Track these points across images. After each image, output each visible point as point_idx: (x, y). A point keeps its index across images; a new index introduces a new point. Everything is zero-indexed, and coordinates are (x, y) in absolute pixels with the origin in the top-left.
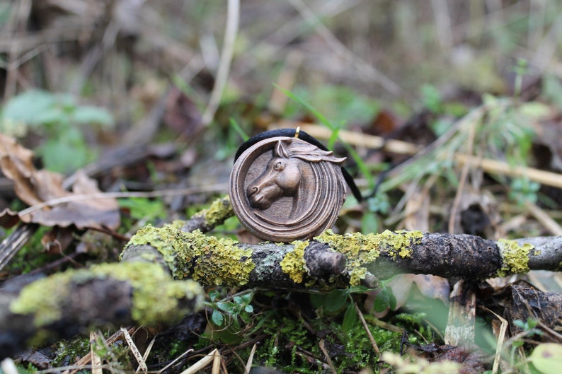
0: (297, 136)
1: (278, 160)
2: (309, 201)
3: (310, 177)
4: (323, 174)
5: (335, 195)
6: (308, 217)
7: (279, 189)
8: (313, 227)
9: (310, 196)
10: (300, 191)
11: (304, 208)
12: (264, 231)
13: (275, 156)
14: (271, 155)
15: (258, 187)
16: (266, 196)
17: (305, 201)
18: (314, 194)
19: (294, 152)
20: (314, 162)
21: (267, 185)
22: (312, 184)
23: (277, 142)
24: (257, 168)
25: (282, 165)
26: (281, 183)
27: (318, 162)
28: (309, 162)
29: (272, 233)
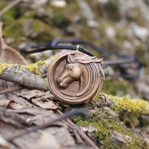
0: (77, 50)
1: (69, 65)
2: (86, 83)
3: (86, 71)
4: (92, 69)
5: (99, 78)
6: (87, 91)
7: (71, 79)
8: (90, 96)
9: (87, 81)
10: (82, 78)
11: (84, 86)
12: (66, 100)
13: (68, 62)
14: (66, 62)
15: (61, 79)
16: (66, 83)
17: (84, 83)
18: (88, 79)
19: (76, 60)
20: (87, 64)
21: (65, 78)
22: (87, 75)
23: (68, 55)
24: (60, 69)
25: (72, 67)
26: (72, 76)
27: (89, 64)
28: (84, 64)
29: (70, 101)
